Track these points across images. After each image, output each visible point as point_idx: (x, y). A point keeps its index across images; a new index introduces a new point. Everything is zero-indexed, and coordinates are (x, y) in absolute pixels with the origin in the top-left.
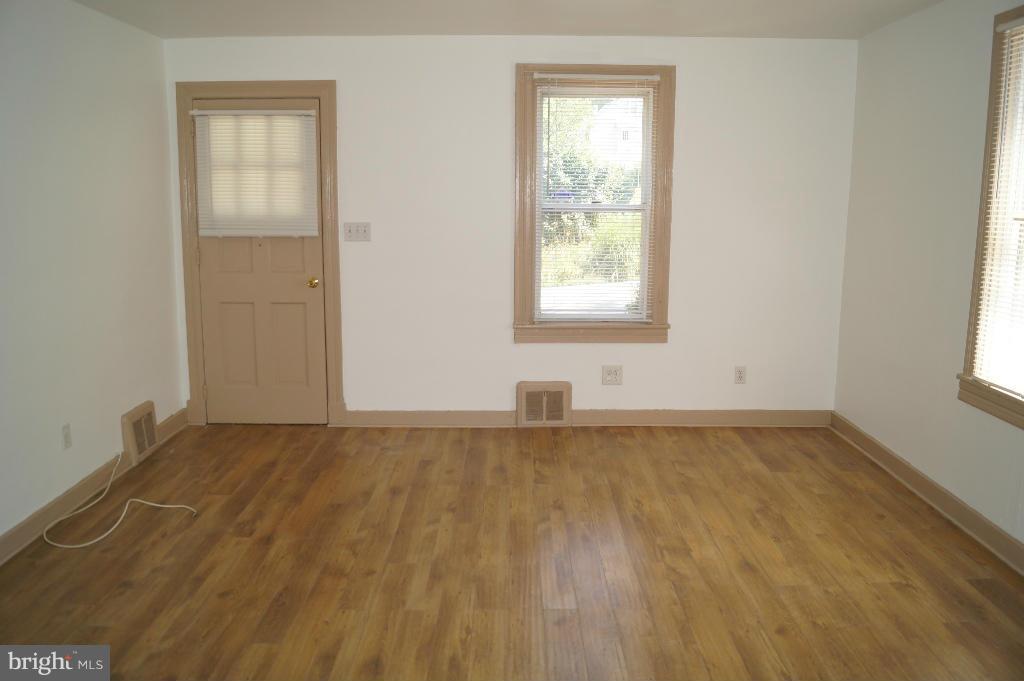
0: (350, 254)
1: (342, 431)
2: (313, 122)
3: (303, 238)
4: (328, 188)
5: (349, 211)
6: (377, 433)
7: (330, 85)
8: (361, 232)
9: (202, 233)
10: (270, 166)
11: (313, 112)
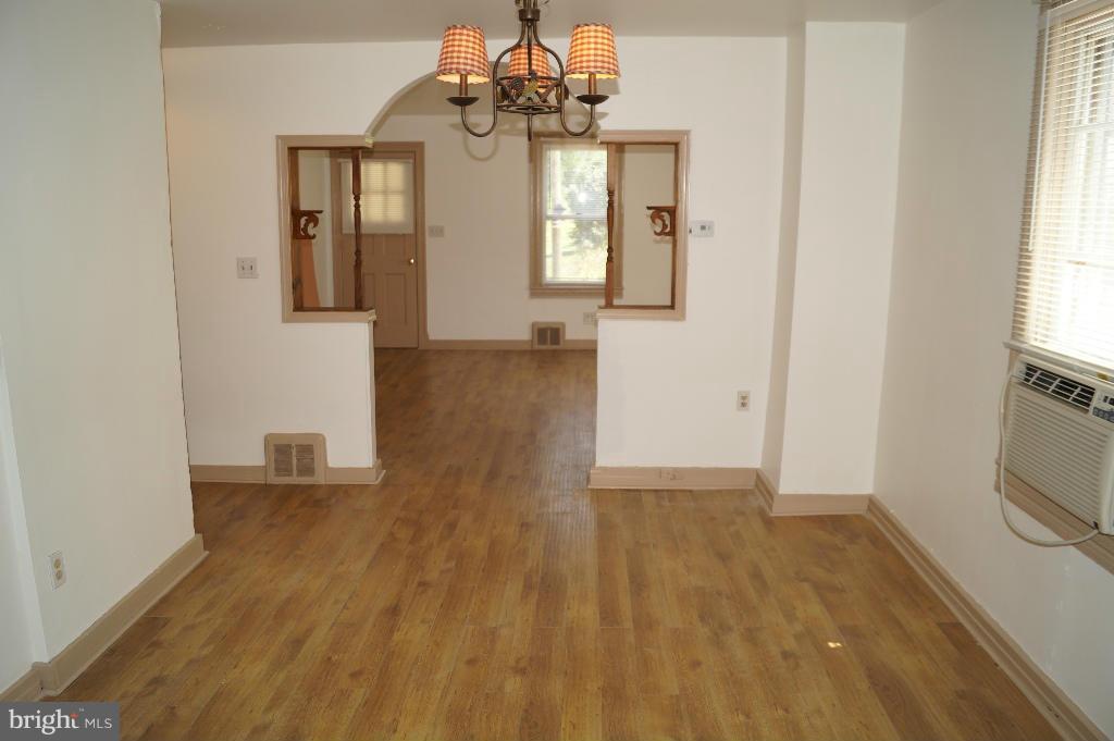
0: (432, 245)
1: (427, 351)
2: (411, 165)
3: (404, 235)
4: (419, 205)
5: (431, 219)
6: (448, 350)
7: (420, 145)
8: (438, 232)
9: (344, 232)
10: (385, 192)
11: (411, 161)
